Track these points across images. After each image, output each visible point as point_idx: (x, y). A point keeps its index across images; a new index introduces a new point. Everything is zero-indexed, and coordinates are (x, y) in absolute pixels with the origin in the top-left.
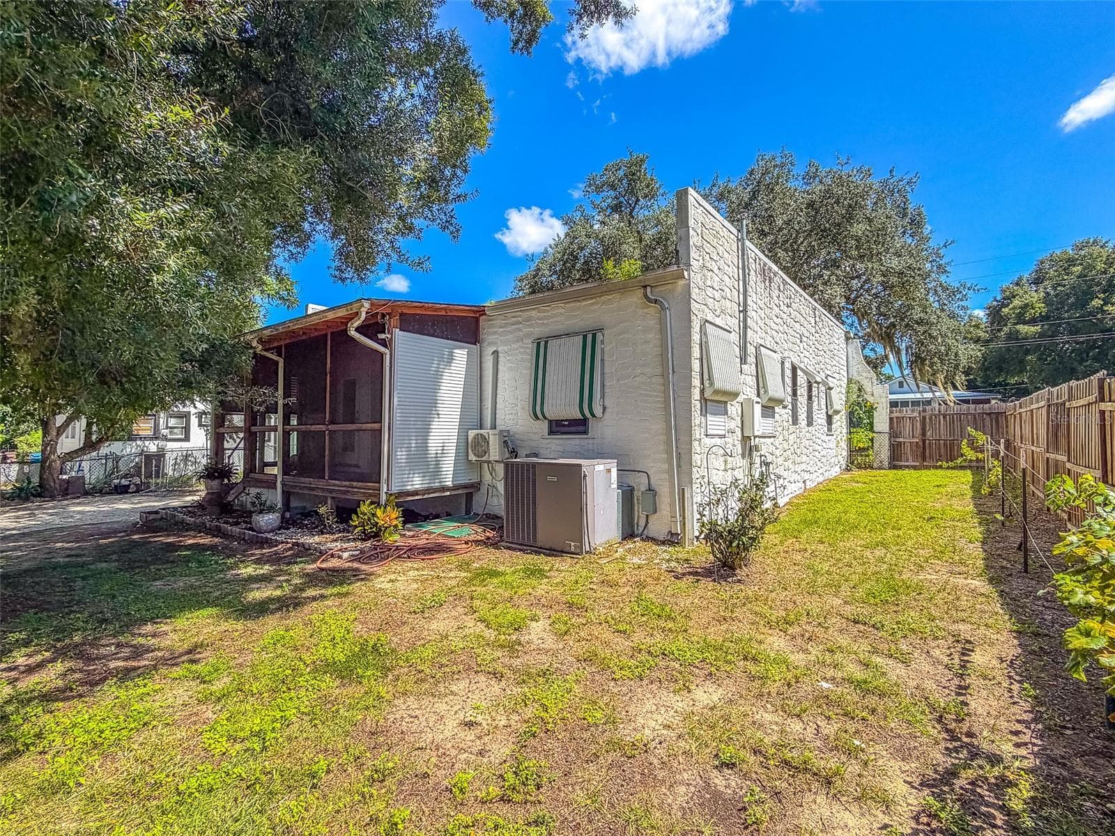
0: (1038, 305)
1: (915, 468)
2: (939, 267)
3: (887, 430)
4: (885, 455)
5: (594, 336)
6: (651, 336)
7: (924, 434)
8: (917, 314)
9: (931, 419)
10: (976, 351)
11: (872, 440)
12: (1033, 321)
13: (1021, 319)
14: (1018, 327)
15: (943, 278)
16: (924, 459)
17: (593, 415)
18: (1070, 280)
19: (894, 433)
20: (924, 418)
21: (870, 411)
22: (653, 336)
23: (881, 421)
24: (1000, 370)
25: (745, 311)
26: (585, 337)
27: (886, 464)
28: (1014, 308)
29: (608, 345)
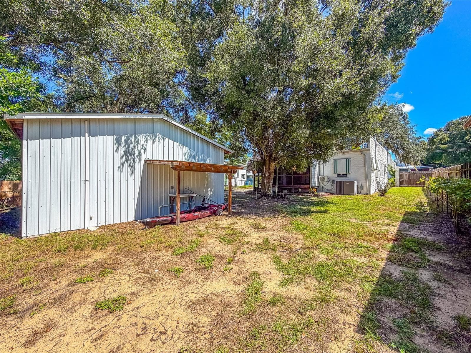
0: (446, 138)
1: (406, 186)
2: (413, 132)
3: (399, 177)
4: (398, 184)
5: (349, 159)
6: (362, 160)
7: (409, 178)
8: (405, 146)
9: (411, 174)
10: (425, 154)
11: (394, 180)
12: (445, 143)
13: (440, 143)
14: (439, 145)
15: (414, 135)
16: (409, 184)
17: (349, 173)
18: (458, 130)
19: (400, 178)
20: (409, 174)
21: (394, 172)
22: (363, 160)
23: (397, 175)
24: (433, 159)
25: (375, 154)
26: (347, 160)
27: (398, 186)
28: (438, 139)
29: (352, 161)
